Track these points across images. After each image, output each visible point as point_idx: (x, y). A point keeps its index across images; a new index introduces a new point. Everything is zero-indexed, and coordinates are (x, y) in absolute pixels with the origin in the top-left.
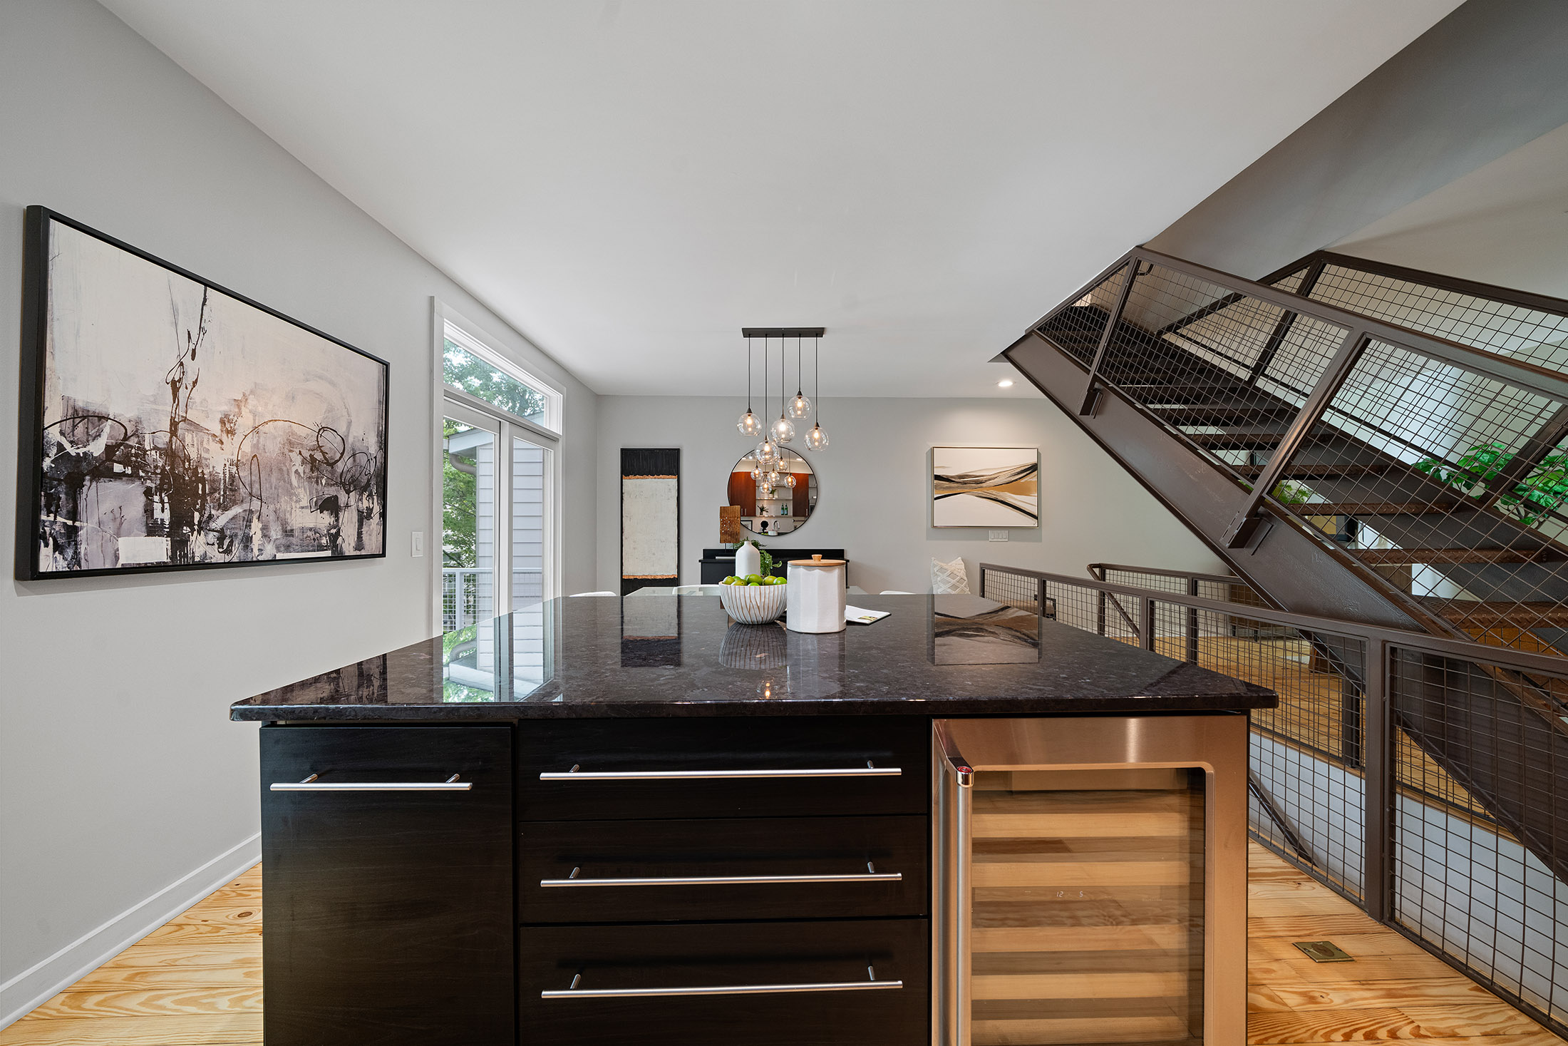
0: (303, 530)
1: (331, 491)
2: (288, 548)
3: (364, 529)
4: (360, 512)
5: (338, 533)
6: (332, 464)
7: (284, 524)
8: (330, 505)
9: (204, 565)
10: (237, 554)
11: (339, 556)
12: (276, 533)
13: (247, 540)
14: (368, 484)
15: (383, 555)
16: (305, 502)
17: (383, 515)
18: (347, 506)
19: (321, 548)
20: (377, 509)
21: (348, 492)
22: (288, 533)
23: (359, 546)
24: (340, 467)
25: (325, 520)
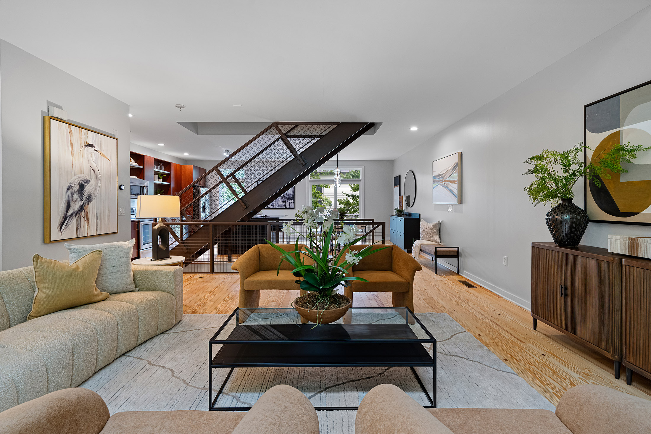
0: (281, 205)
1: (285, 200)
2: (279, 207)
3: (290, 205)
4: (290, 203)
5: (286, 205)
6: (285, 197)
7: (278, 204)
8: (285, 202)
9: (269, 208)
10: (273, 207)
11: (286, 208)
12: (277, 205)
13: (274, 206)
14: (291, 198)
15: (294, 208)
16: (281, 201)
17: (294, 203)
18: (287, 202)
19: (283, 207)
20: (293, 202)
21: (287, 200)
22: (279, 205)
23: (290, 207)
24: (286, 197)
25: (284, 203)
